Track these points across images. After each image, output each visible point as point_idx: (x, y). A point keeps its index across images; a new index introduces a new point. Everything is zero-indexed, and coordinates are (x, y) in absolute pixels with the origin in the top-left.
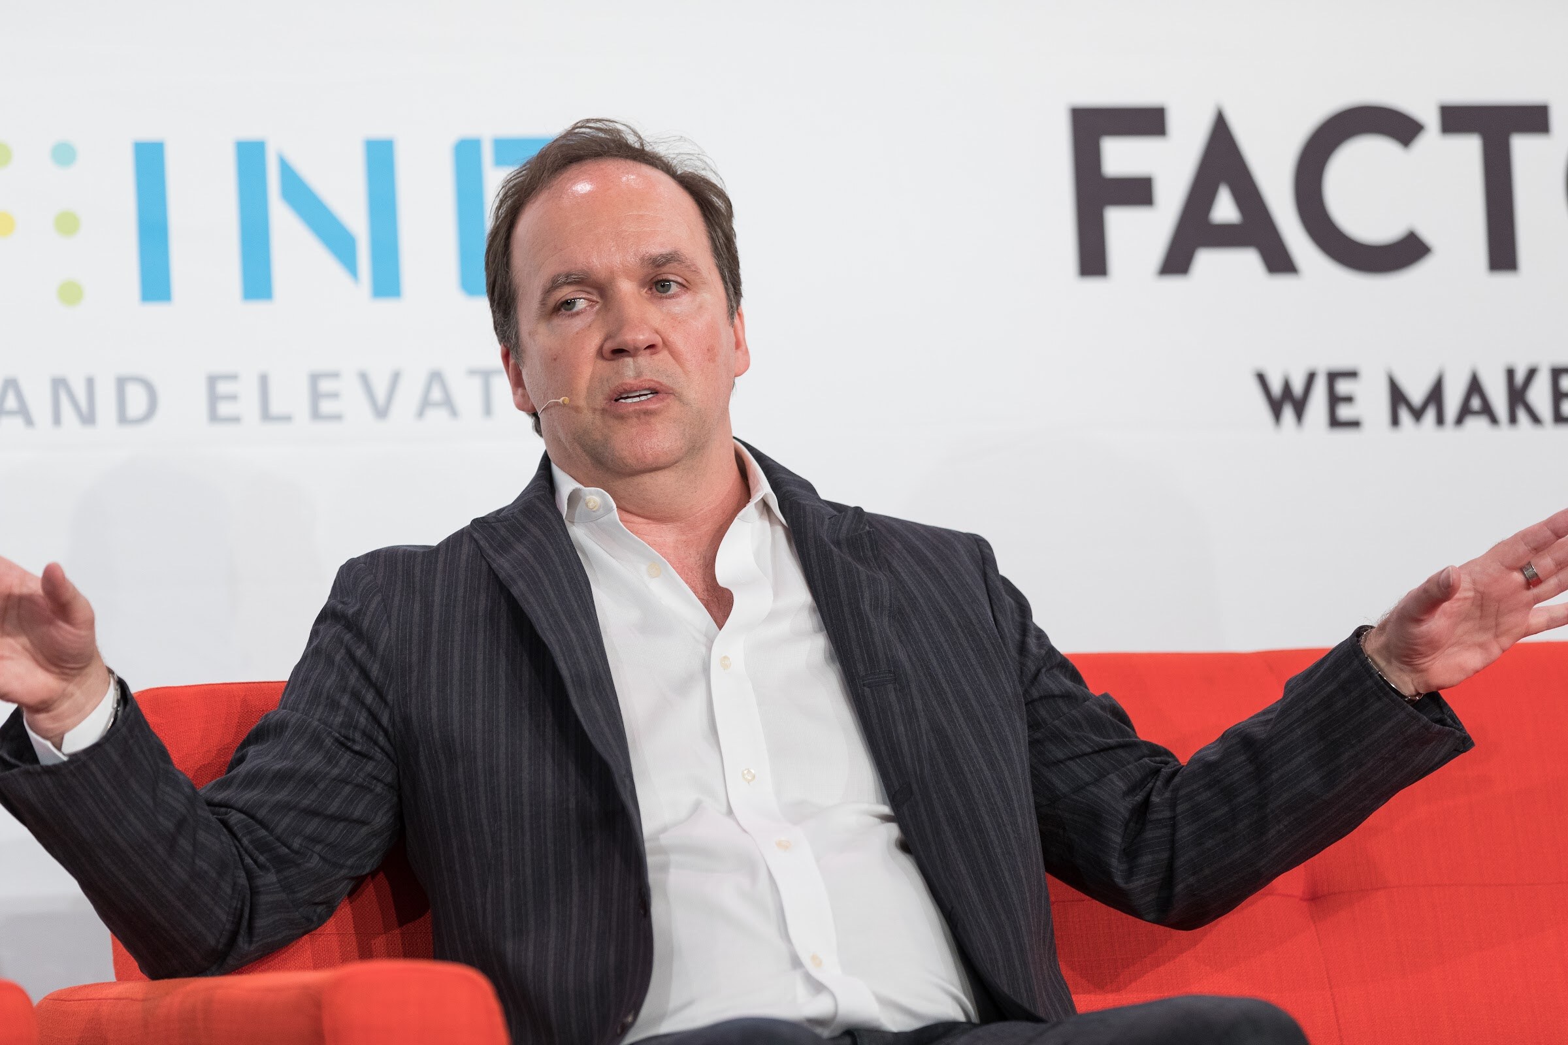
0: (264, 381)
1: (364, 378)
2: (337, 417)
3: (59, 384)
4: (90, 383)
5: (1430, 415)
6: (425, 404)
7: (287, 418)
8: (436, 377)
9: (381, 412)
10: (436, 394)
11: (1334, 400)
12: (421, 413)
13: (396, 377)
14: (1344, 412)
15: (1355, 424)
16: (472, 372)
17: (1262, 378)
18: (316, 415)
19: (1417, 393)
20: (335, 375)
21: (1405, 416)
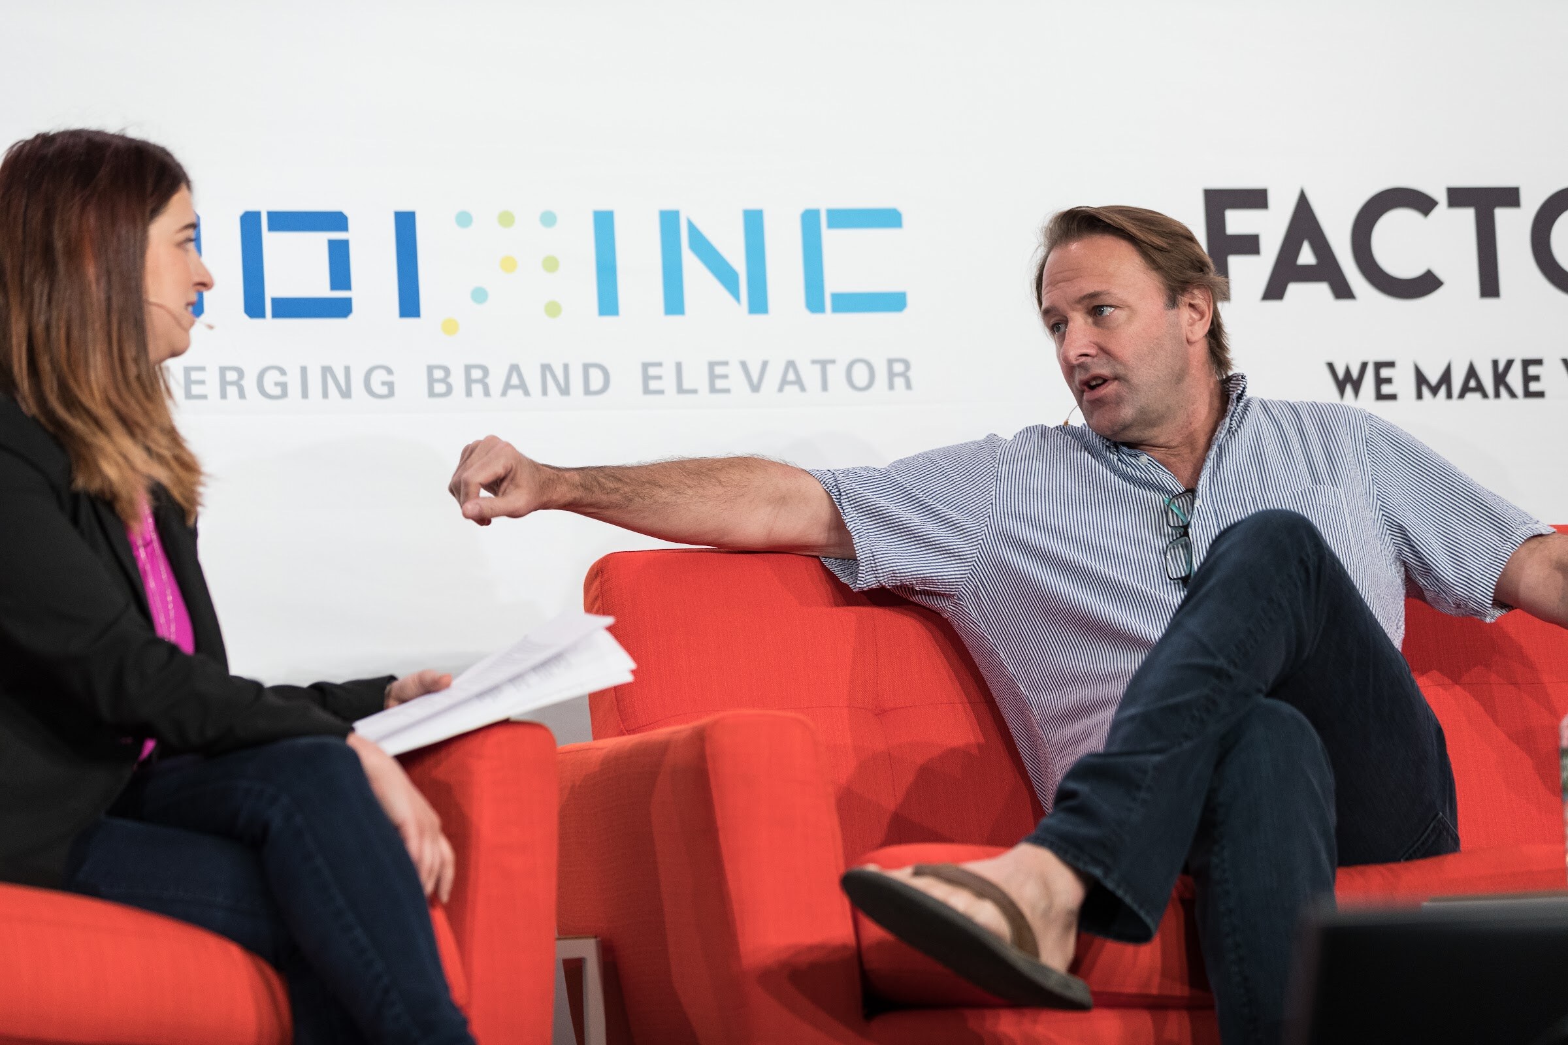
0: (679, 366)
1: (744, 365)
2: (727, 391)
3: (546, 368)
4: (566, 367)
5: (1443, 391)
6: (784, 382)
7: (695, 391)
8: (791, 364)
9: (755, 388)
10: (791, 376)
11: (1380, 381)
12: (781, 389)
13: (765, 364)
14: (1386, 389)
15: (1393, 397)
16: (814, 362)
17: (1331, 366)
18: (713, 389)
19: (1433, 378)
20: (726, 363)
21: (1425, 391)
